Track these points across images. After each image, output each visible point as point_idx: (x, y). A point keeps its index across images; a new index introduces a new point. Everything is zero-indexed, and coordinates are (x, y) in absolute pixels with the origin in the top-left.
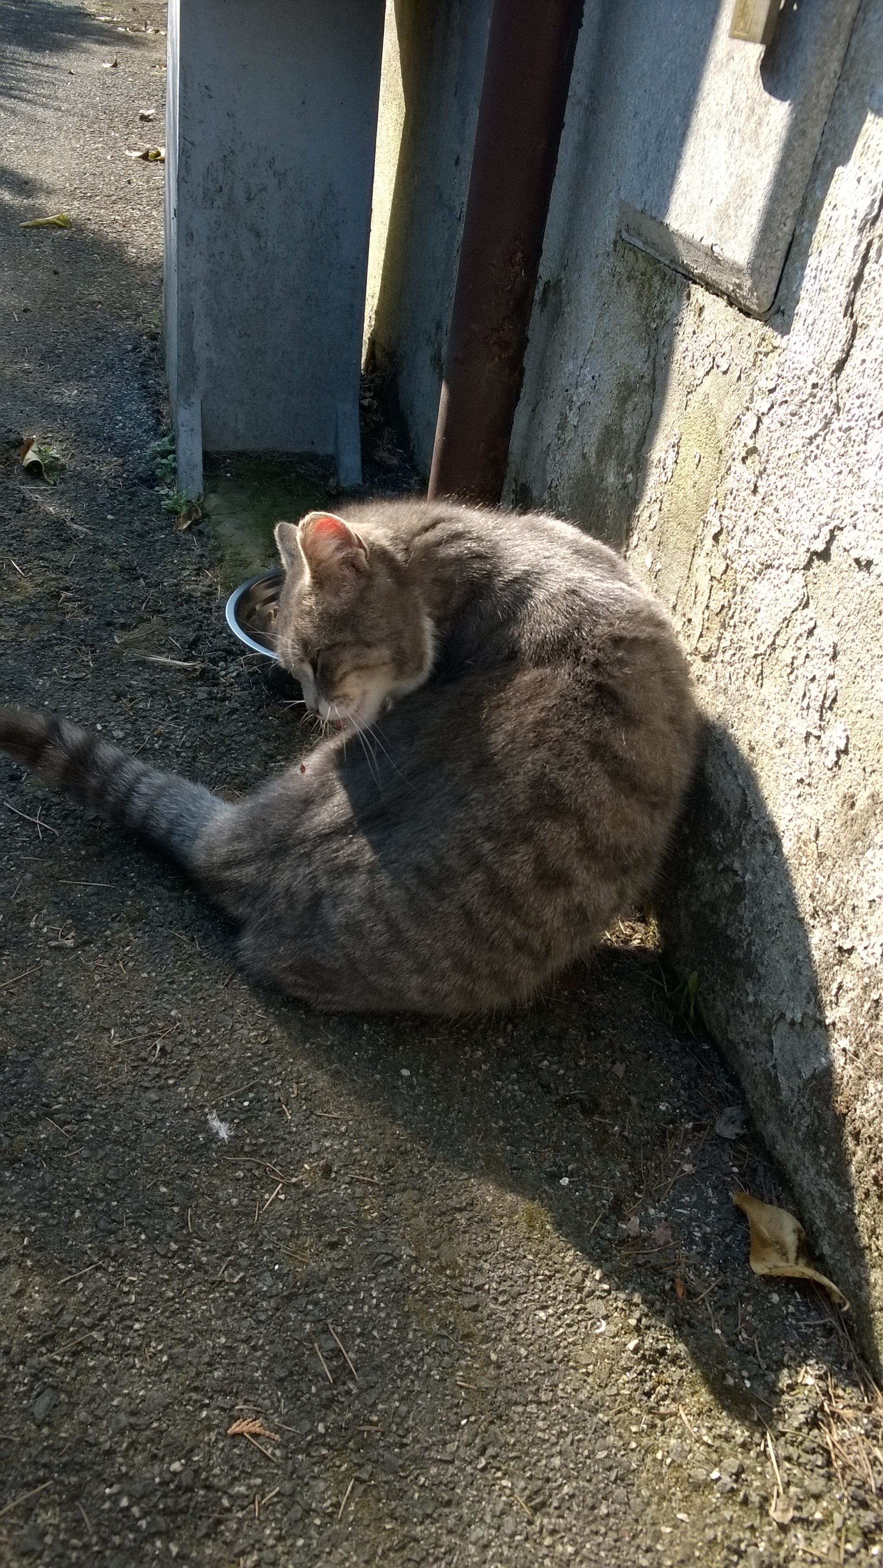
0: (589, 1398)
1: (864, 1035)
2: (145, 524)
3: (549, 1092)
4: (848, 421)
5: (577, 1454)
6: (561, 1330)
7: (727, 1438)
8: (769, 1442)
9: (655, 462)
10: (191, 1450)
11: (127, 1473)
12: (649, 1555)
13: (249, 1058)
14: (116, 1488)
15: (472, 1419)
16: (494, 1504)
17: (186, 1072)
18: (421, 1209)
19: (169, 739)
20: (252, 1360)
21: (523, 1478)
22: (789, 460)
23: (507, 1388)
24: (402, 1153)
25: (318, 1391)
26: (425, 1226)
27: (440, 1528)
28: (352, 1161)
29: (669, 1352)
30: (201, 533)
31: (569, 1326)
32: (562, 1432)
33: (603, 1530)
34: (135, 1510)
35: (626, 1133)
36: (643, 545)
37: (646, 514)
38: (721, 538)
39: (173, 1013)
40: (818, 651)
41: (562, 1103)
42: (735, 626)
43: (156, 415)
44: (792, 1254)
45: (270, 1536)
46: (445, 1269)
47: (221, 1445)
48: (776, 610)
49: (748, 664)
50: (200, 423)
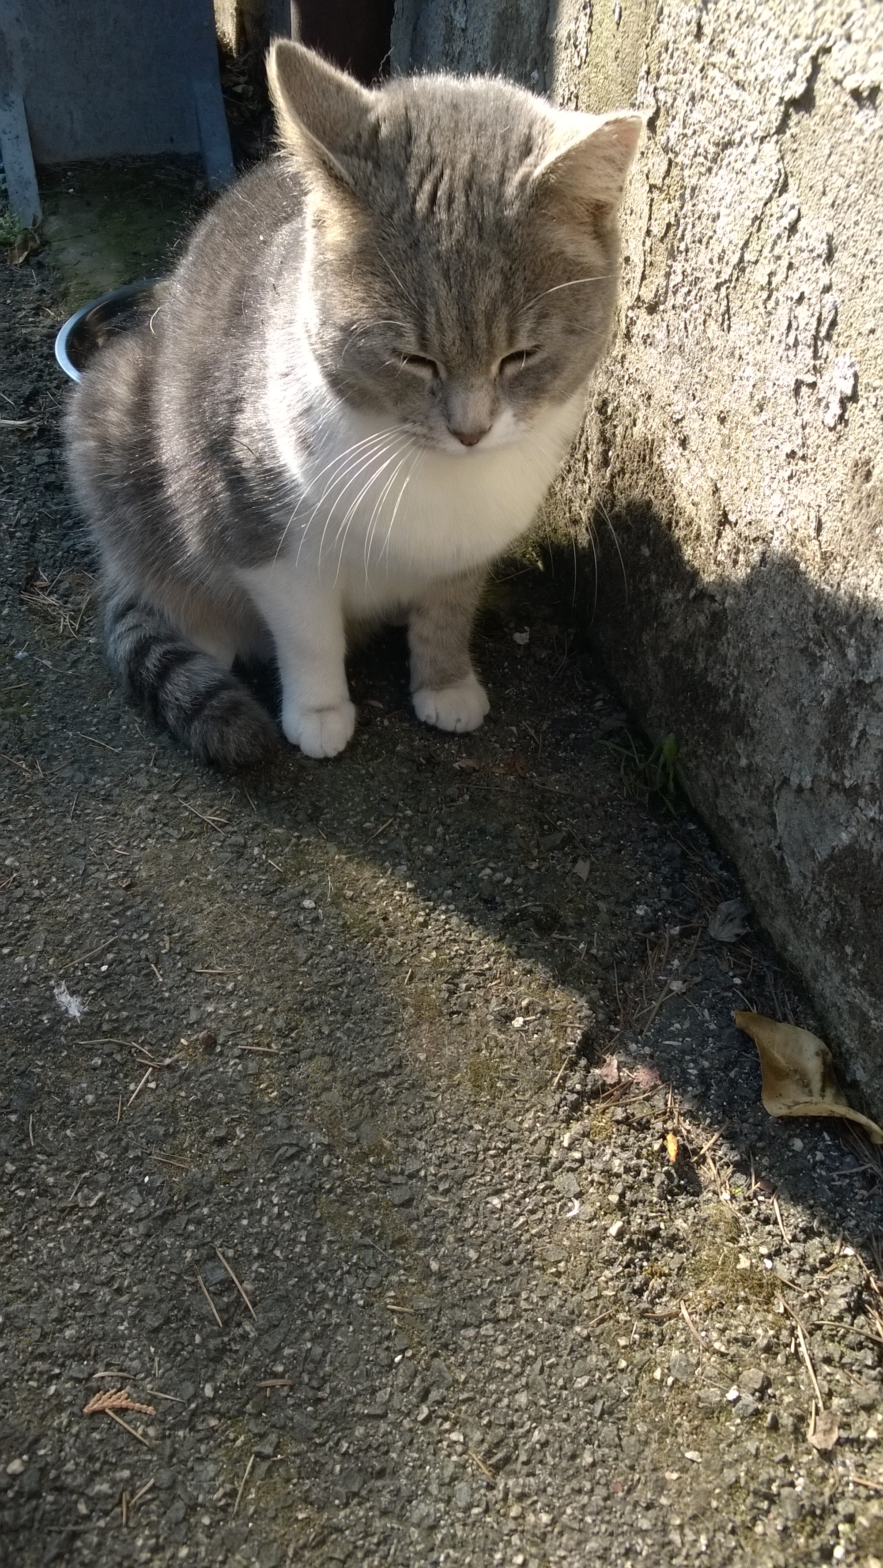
0: (561, 1306)
3: (494, 909)
5: (548, 1385)
6: (522, 1219)
7: (746, 1341)
8: (801, 1340)
9: (564, 40)
10: (36, 1441)
12: (651, 1513)
13: (107, 908)
15: (409, 1353)
16: (442, 1468)
17: (25, 936)
18: (334, 1080)
20: (115, 1309)
21: (479, 1427)
23: (454, 1306)
24: (307, 1010)
25: (203, 1339)
26: (341, 1102)
27: (371, 1508)
28: (242, 1027)
29: (663, 1233)
30: (40, 266)
31: (532, 1212)
32: (528, 1357)
33: (588, 1486)
35: (594, 951)
38: (658, 123)
39: (7, 862)
40: (805, 255)
42: (687, 251)
44: (816, 1085)
45: (143, 1546)
46: (367, 1155)
47: (75, 1429)
48: (741, 209)
49: (709, 300)
50: (26, 126)
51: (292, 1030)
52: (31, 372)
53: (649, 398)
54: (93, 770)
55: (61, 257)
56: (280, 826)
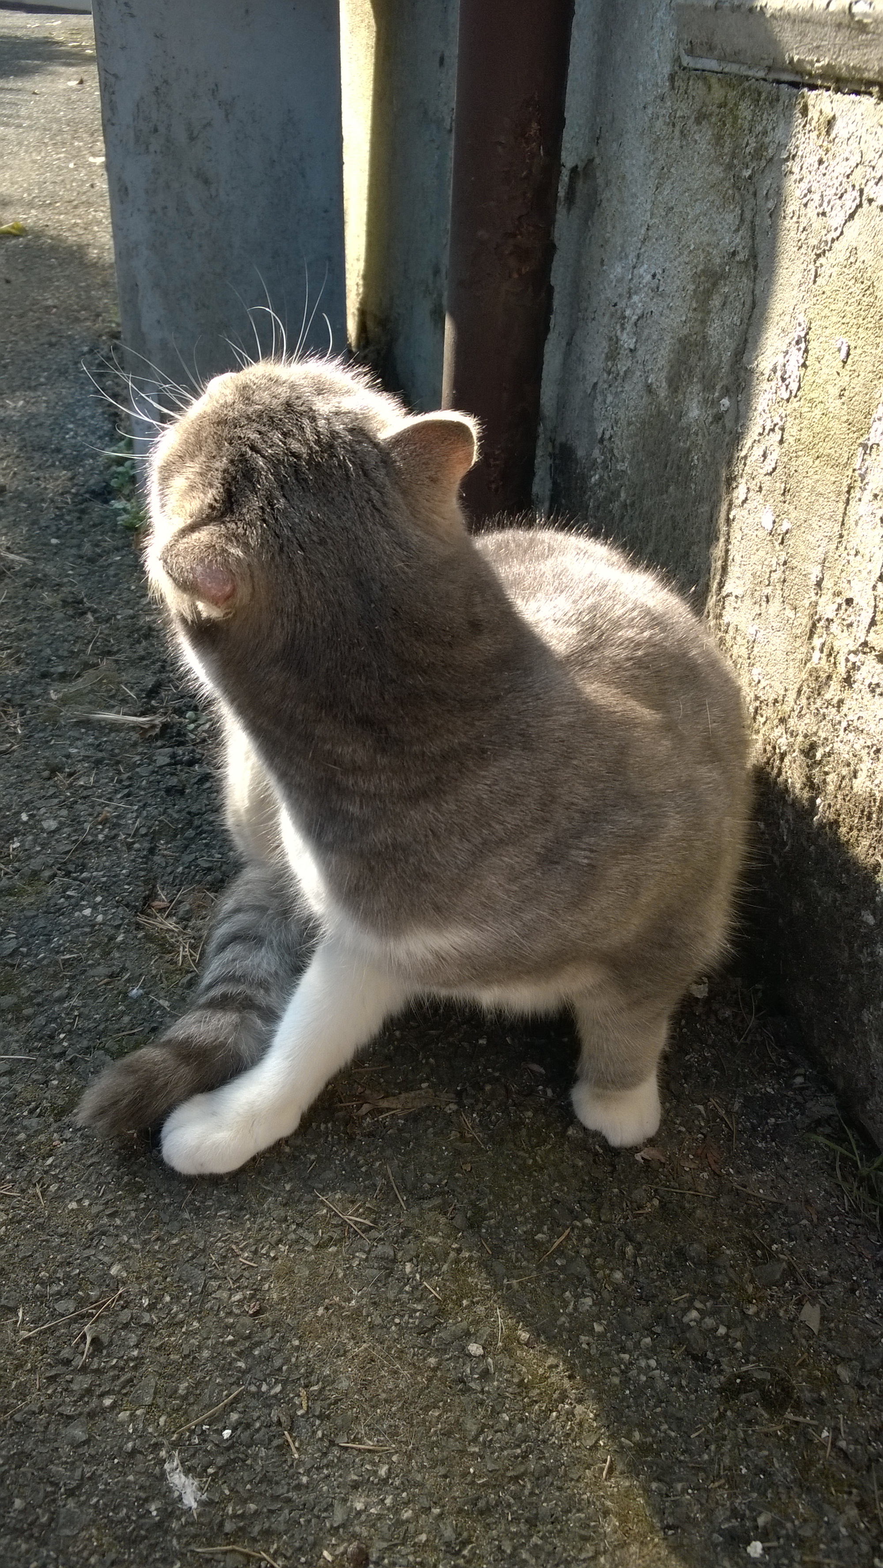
2: (97, 545)
9: (767, 372)
13: (232, 1344)
17: (131, 1380)
19: (116, 826)
28: (401, 1536)
35: (843, 1444)
36: (756, 499)
37: (758, 451)
39: (113, 1271)
43: (112, 418)
52: (153, 663)
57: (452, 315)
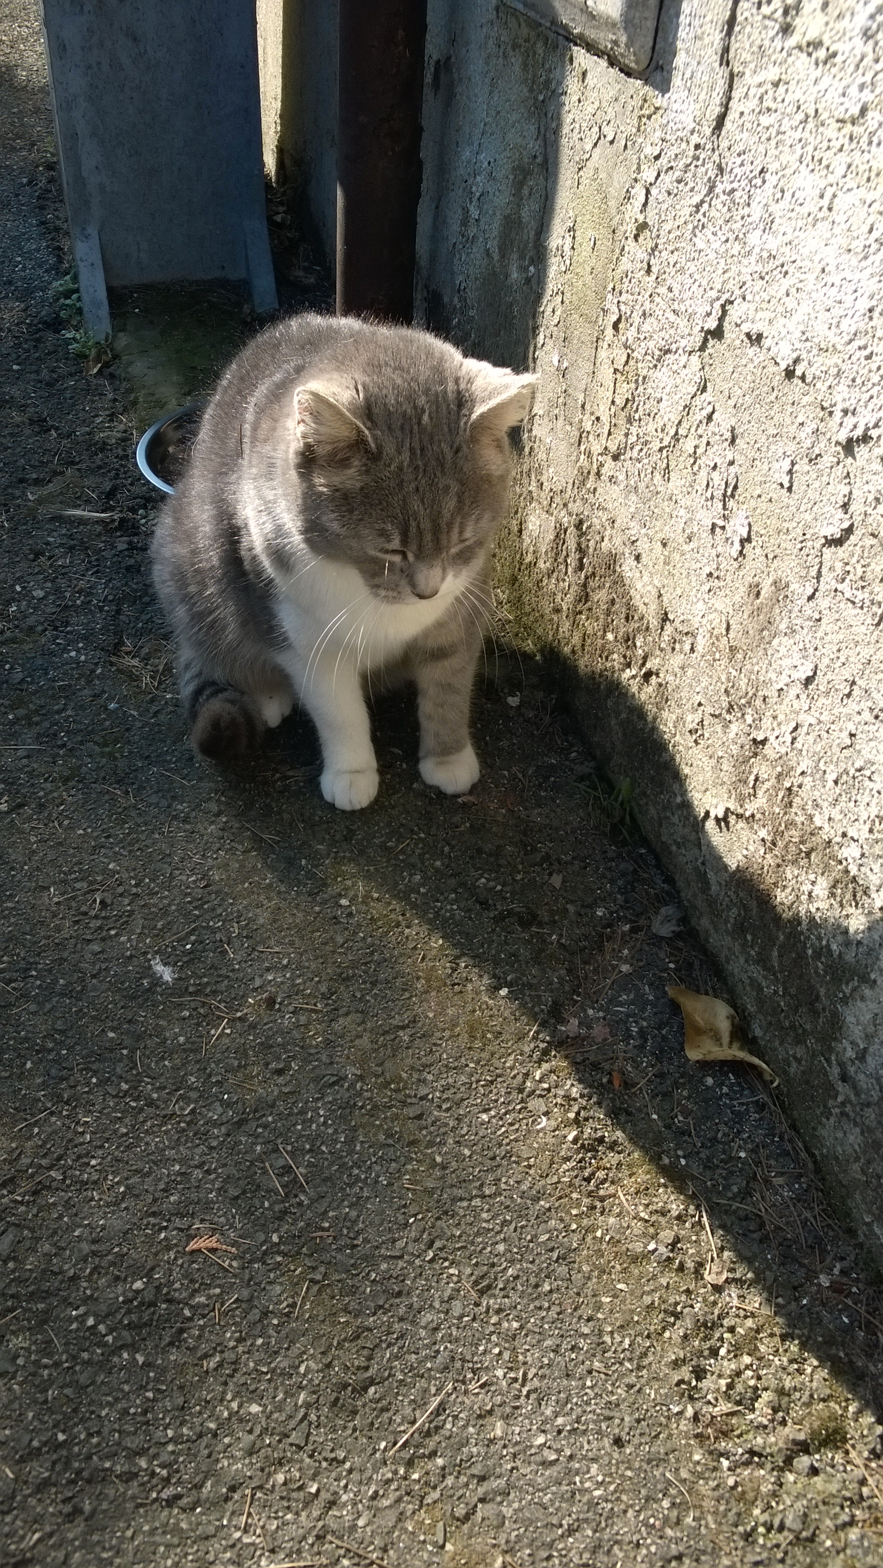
0: (531, 1188)
1: (780, 824)
2: (53, 371)
3: (488, 909)
4: (732, 182)
5: (520, 1239)
6: (503, 1129)
7: (663, 1213)
8: (704, 1213)
9: (554, 250)
10: (152, 1269)
11: (92, 1295)
12: (590, 1324)
13: (189, 902)
14: (82, 1310)
15: (420, 1217)
16: (443, 1291)
17: (127, 921)
18: (365, 1030)
19: (89, 594)
20: (206, 1183)
21: (469, 1265)
22: (678, 233)
23: (452, 1186)
24: (344, 980)
25: (271, 1205)
26: (369, 1046)
27: (392, 1316)
28: (295, 991)
29: (607, 1140)
30: (112, 376)
31: (511, 1124)
32: (505, 1221)
33: (546, 1305)
34: (102, 1328)
35: (563, 941)
36: (550, 343)
37: (549, 309)
38: (620, 326)
39: (111, 866)
40: (718, 437)
41: (499, 919)
42: (640, 420)
43: (56, 252)
44: (726, 1039)
45: (230, 1338)
46: (390, 1084)
47: (180, 1262)
48: (676, 398)
49: (655, 458)
50: (100, 256)
51: (332, 994)
52: (109, 471)
53: (613, 522)
54: (174, 798)
55: (130, 370)
56: (322, 844)
57: (342, 184)
